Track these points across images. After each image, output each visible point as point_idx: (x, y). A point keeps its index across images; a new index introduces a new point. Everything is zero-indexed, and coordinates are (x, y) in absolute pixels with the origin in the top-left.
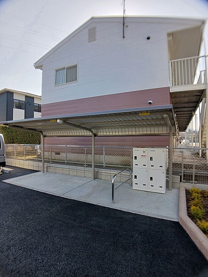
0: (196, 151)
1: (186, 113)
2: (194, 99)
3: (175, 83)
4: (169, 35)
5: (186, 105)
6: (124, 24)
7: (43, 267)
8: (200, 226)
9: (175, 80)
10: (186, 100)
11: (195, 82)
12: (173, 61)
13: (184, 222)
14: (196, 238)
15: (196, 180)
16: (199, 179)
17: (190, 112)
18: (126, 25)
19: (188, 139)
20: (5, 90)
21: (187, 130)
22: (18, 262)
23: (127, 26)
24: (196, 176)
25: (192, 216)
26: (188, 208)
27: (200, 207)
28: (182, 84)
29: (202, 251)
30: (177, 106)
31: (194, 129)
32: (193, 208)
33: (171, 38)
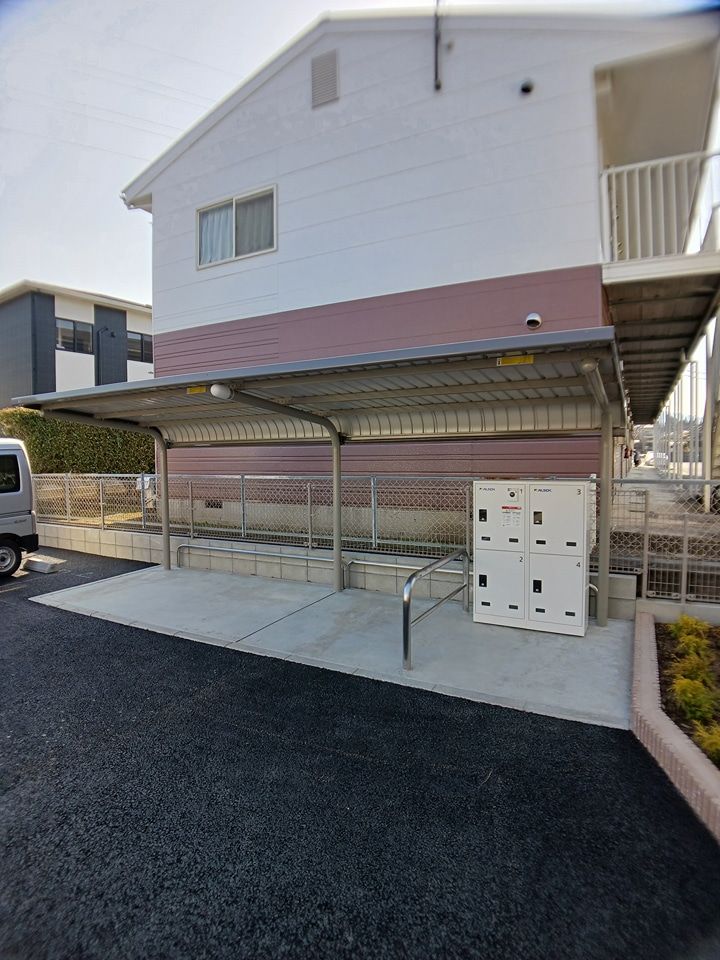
0: (693, 491)
1: (659, 356)
2: (687, 307)
3: (622, 250)
4: (601, 75)
5: (660, 329)
6: (437, 39)
7: (179, 877)
8: (705, 745)
9: (621, 238)
10: (659, 310)
11: (694, 246)
12: (613, 170)
13: (649, 732)
14: (692, 784)
15: (690, 590)
16: (703, 585)
17: (671, 355)
18: (444, 41)
19: (664, 448)
20: (25, 285)
21: (661, 419)
22: (96, 864)
23: (450, 47)
24: (691, 576)
25: (678, 712)
26: (665, 683)
27: (704, 682)
28: (645, 255)
29: (710, 827)
30: (629, 332)
31: (686, 415)
32: (680, 683)
33: (607, 87)
